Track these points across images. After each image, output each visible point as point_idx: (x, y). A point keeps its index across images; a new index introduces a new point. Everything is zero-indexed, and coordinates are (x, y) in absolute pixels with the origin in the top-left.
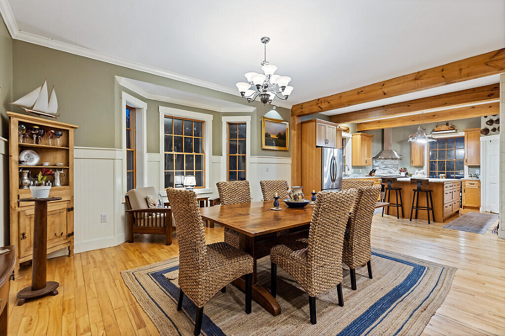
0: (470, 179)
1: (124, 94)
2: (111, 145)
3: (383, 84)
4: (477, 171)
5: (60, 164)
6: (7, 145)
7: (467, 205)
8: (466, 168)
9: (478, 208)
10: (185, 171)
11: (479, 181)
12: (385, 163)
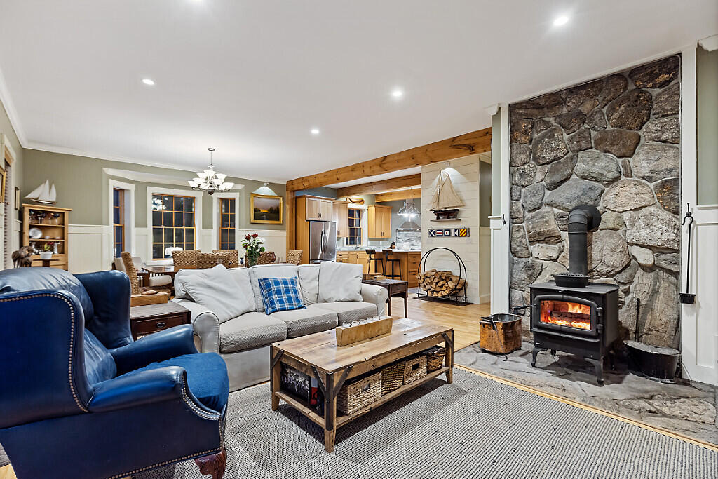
1: (110, 180)
2: (100, 222)
3: (337, 171)
5: (58, 238)
6: (22, 225)
10: (174, 243)
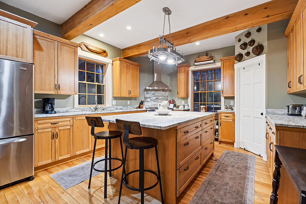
0: (226, 111)
4: (232, 102)
7: (223, 140)
8: (222, 99)
9: (232, 144)
11: (233, 114)
12: (156, 94)
